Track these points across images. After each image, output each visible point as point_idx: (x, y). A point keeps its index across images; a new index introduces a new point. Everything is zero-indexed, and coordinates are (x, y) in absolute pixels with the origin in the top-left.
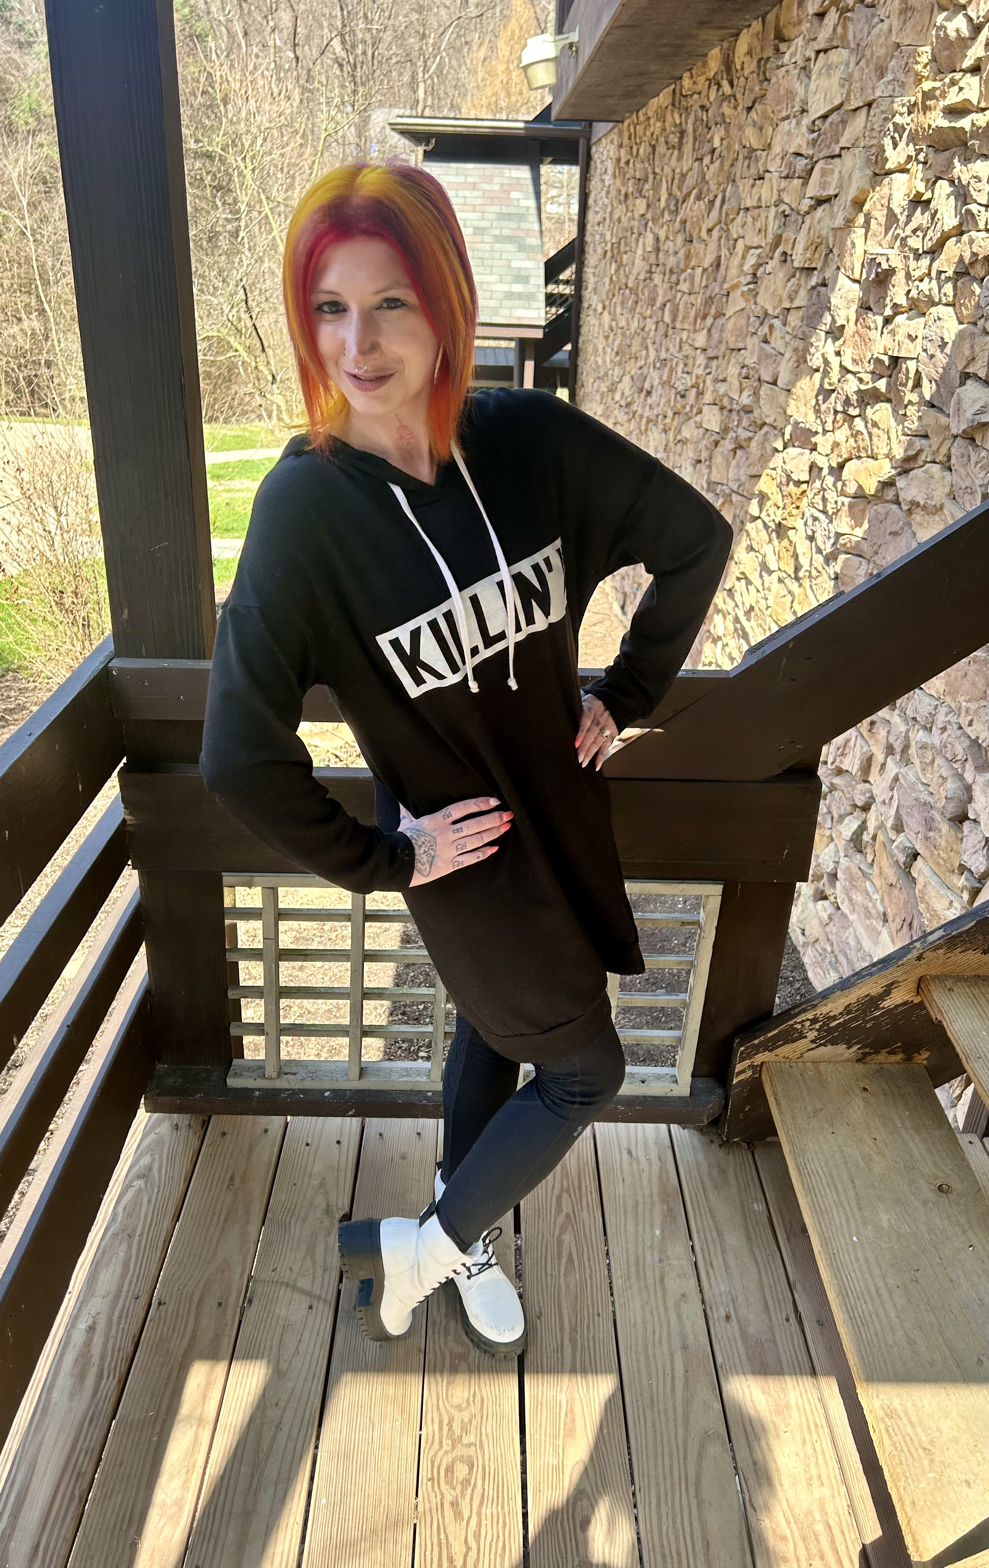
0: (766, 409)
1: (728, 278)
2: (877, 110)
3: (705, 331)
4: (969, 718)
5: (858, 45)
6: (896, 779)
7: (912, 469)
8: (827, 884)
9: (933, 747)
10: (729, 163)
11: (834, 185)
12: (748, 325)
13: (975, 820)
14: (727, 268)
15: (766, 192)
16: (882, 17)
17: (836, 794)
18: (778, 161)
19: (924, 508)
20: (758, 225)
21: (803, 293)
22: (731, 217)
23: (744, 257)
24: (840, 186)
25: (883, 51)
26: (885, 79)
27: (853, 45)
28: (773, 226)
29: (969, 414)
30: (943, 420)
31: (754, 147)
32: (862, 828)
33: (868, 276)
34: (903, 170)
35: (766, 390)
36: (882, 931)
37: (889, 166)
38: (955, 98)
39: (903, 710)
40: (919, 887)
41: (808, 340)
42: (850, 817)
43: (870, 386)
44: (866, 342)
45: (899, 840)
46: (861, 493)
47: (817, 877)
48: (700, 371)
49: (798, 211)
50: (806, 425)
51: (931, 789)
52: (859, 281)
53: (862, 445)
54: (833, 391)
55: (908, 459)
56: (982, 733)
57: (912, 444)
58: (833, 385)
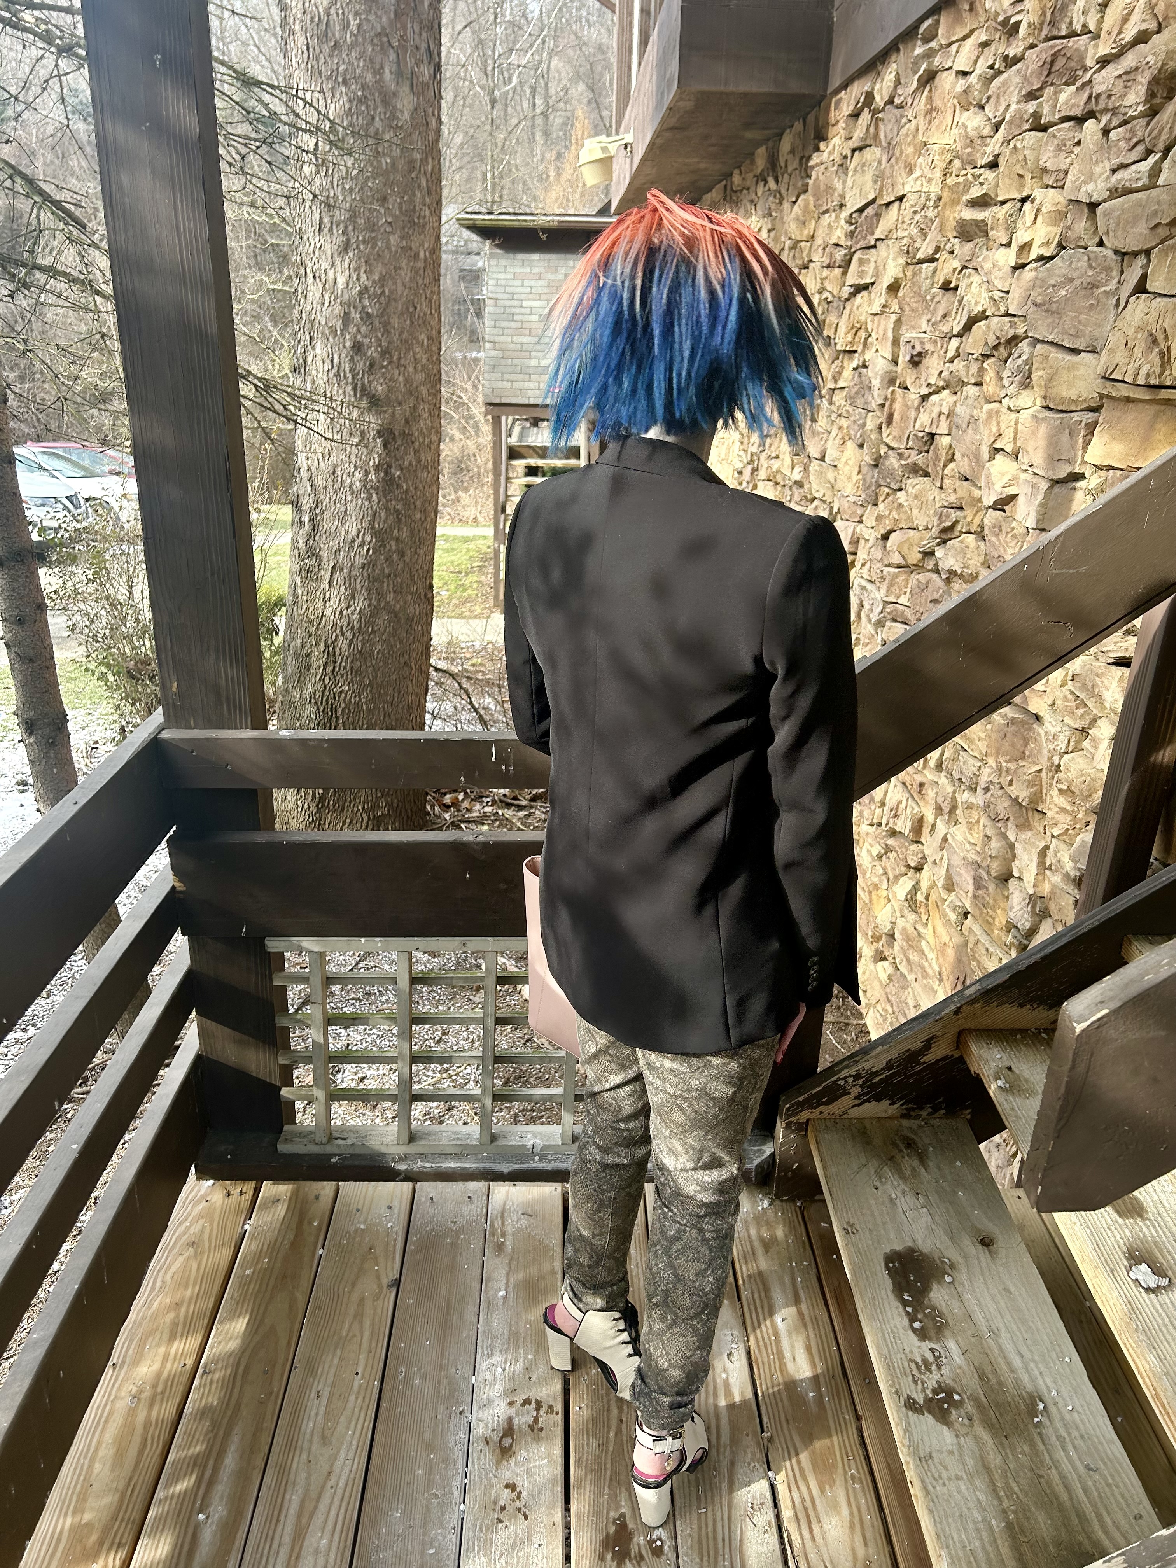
0: (815, 486)
2: (908, 205)
4: (1009, 778)
5: (889, 144)
6: (945, 839)
7: (950, 539)
8: (885, 945)
9: (978, 807)
11: (871, 272)
13: (1019, 878)
16: (910, 117)
17: (892, 855)
18: (820, 251)
19: (961, 576)
21: (846, 374)
24: (877, 275)
25: (910, 150)
26: (914, 176)
27: (884, 144)
29: (998, 488)
30: (976, 492)
31: (799, 238)
32: (916, 889)
33: (904, 358)
34: (932, 260)
35: (815, 466)
36: (936, 985)
37: (920, 255)
38: (976, 192)
39: (950, 773)
40: (970, 945)
41: (852, 418)
42: (905, 878)
43: (909, 461)
44: (904, 418)
45: (950, 899)
46: (904, 563)
47: (876, 938)
48: (754, 449)
49: (840, 298)
50: (852, 499)
51: (978, 848)
52: (896, 363)
53: (904, 517)
54: (876, 466)
55: (945, 530)
56: (1021, 792)
57: (948, 516)
58: (875, 460)
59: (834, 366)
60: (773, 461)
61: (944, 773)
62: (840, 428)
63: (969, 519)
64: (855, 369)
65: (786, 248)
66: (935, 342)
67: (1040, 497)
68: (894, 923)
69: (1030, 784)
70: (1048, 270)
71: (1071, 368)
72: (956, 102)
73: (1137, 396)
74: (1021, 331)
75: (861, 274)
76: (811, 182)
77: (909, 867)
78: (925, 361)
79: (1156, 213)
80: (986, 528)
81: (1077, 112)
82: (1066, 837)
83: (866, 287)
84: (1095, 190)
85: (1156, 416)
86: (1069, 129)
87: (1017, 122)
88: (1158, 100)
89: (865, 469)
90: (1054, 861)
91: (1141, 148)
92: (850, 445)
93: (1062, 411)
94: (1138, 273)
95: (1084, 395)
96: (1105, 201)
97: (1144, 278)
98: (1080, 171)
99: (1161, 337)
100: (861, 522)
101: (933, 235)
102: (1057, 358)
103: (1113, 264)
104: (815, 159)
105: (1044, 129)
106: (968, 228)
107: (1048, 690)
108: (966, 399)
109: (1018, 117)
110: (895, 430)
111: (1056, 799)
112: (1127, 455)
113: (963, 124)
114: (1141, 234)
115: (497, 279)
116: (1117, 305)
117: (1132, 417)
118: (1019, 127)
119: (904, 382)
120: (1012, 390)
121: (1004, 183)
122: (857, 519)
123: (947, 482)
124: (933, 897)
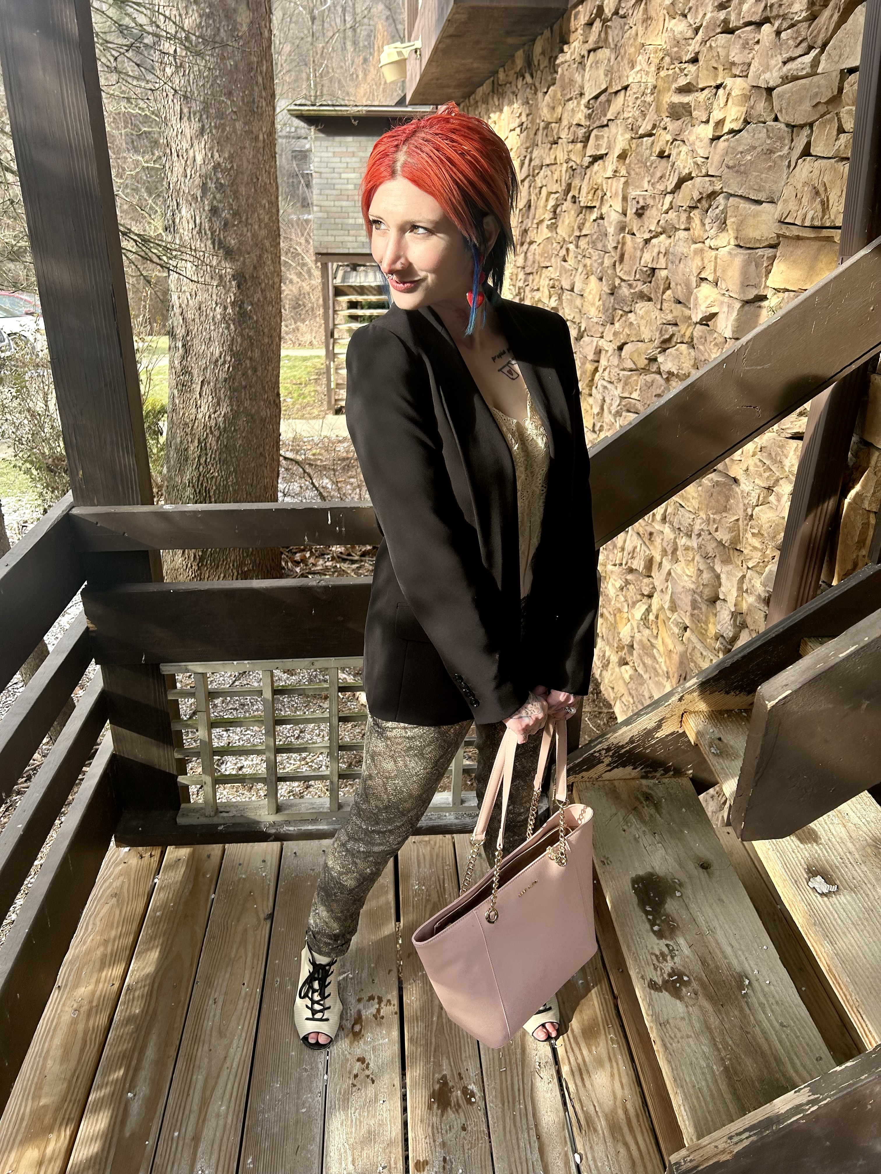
0: (567, 311)
1: (537, 217)
2: (631, 92)
3: (523, 255)
4: (715, 526)
5: (616, 45)
6: (669, 573)
7: (668, 348)
8: (627, 655)
9: (693, 549)
10: (534, 132)
11: (604, 145)
12: (552, 249)
13: (724, 600)
14: (536, 209)
15: (560, 153)
16: (631, 25)
17: (630, 587)
18: (566, 130)
19: (677, 376)
20: (555, 177)
21: (587, 224)
22: (536, 171)
23: (547, 200)
24: (609, 147)
25: (632, 50)
26: (636, 70)
27: (612, 46)
28: (565, 177)
29: (703, 308)
30: (687, 312)
31: (550, 120)
32: (648, 610)
33: (631, 211)
34: (650, 135)
35: (566, 296)
36: (664, 681)
37: (641, 131)
38: (682, 81)
39: (671, 523)
40: (689, 651)
41: (594, 258)
42: (640, 603)
43: (637, 290)
44: (633, 258)
45: (674, 617)
46: (634, 367)
47: (620, 648)
48: (521, 284)
49: (582, 166)
50: (595, 320)
51: (693, 579)
52: (625, 215)
53: (634, 332)
54: (612, 294)
55: (665, 341)
56: (724, 536)
57: (666, 331)
58: (612, 290)
59: (579, 218)
60: (535, 293)
61: (667, 525)
62: (585, 266)
63: (682, 332)
64: (594, 220)
65: (541, 128)
66: (654, 198)
67: (735, 313)
68: (633, 637)
69: (731, 530)
70: (737, 140)
71: (756, 215)
72: (665, 12)
73: (805, 235)
74: (717, 188)
75: (598, 147)
76: (558, 77)
77: (643, 595)
78: (647, 213)
79: (816, 94)
80: (695, 339)
81: (756, 18)
82: (757, 569)
83: (601, 157)
84: (772, 78)
85: (819, 250)
86: (751, 32)
87: (712, 27)
88: (817, 8)
89: (604, 297)
90: (749, 586)
91: (804, 45)
92: (593, 279)
93: (749, 248)
94: (805, 141)
95: (766, 235)
96: (778, 86)
97: (808, 145)
98: (760, 64)
99: (821, 189)
100: (602, 337)
101: (652, 116)
102: (745, 208)
103: (785, 135)
104: (560, 59)
105: (731, 32)
106: (677, 110)
107: (743, 459)
108: (678, 241)
109: (713, 22)
110: (626, 266)
111: (750, 540)
112: (798, 280)
113: (671, 29)
114: (806, 111)
115: (321, 157)
116: (789, 166)
117: (801, 251)
118: (714, 30)
119: (632, 229)
120: (712, 232)
121: (703, 74)
122: (599, 335)
123: (665, 305)
124: (661, 617)
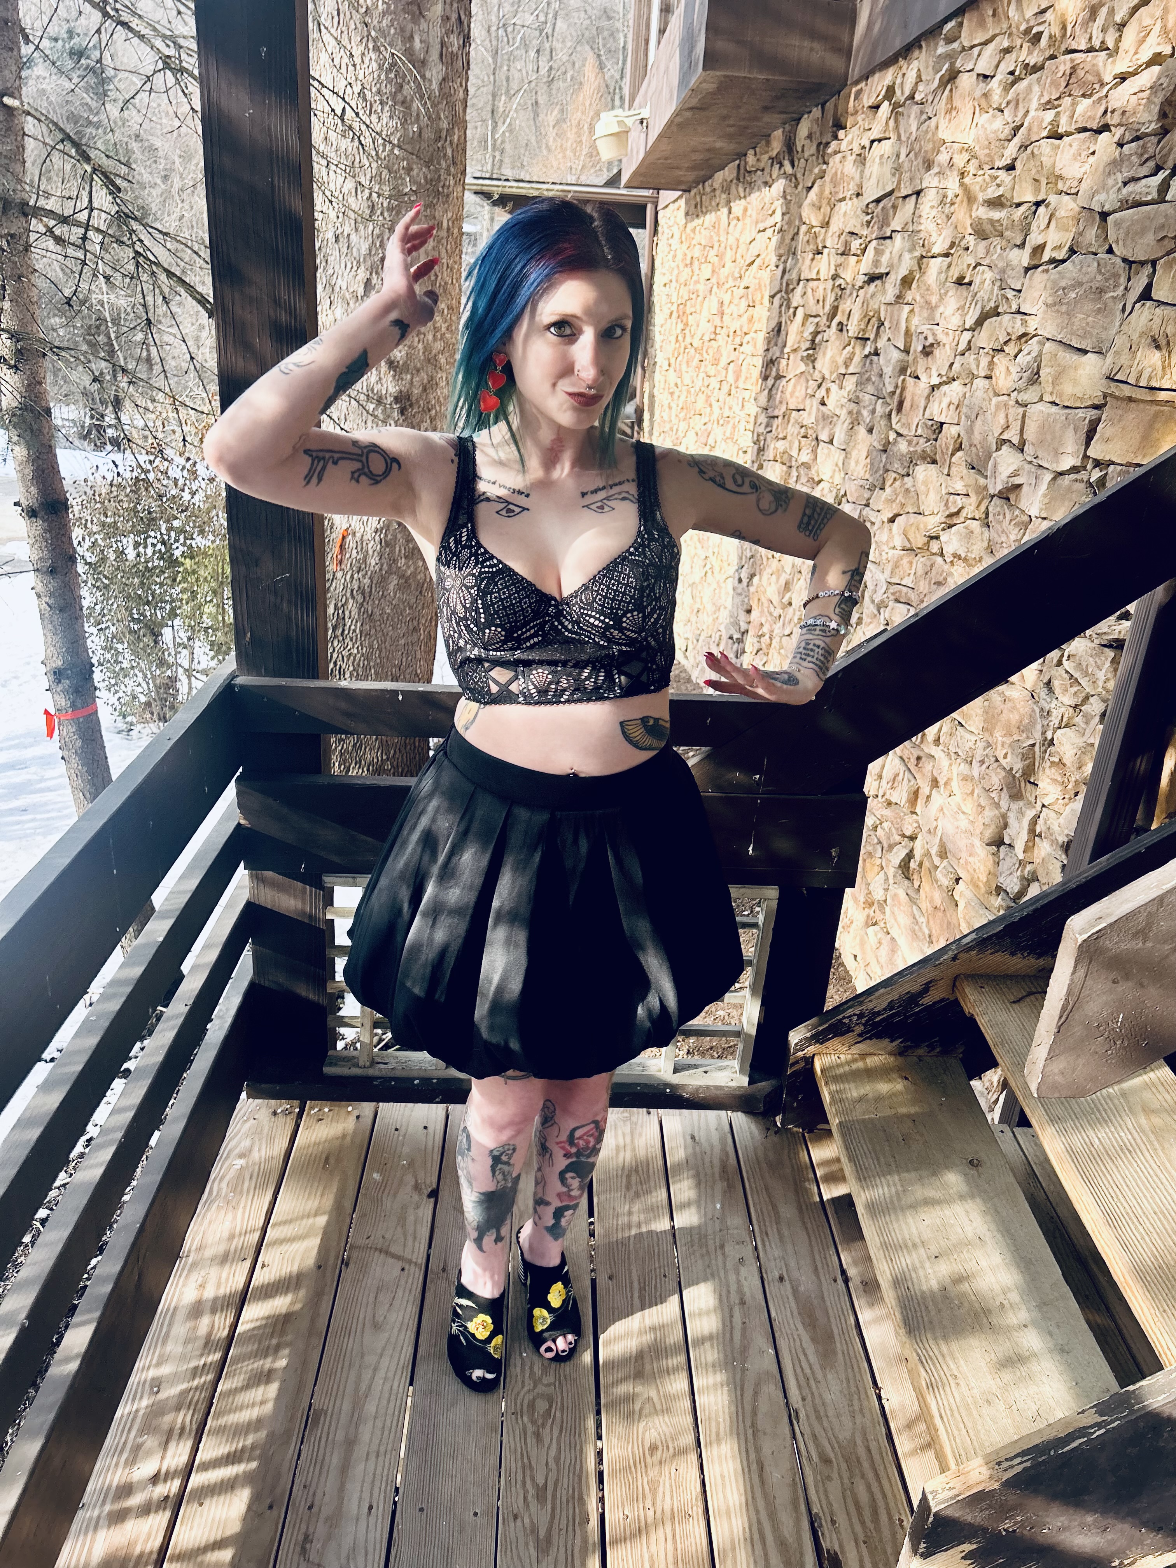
0: (823, 467)
1: (788, 344)
2: (925, 199)
3: (766, 391)
4: (1004, 752)
7: (955, 525)
9: (973, 779)
11: (885, 264)
12: (807, 387)
13: (1010, 845)
14: (787, 334)
15: (824, 266)
16: (930, 114)
18: (835, 238)
19: (965, 560)
20: (817, 295)
21: (857, 361)
22: (791, 287)
23: (803, 324)
24: (891, 266)
25: (930, 146)
26: (932, 172)
28: (830, 298)
29: (1004, 476)
30: (982, 480)
31: (814, 224)
32: (910, 856)
33: (916, 348)
34: (947, 255)
35: (823, 445)
37: (936, 250)
38: (992, 192)
39: (946, 746)
40: (961, 908)
41: (862, 403)
42: (899, 847)
43: (917, 448)
44: (914, 407)
45: (943, 866)
46: (908, 546)
48: (761, 429)
49: (853, 286)
50: (859, 482)
51: (971, 817)
52: (907, 351)
53: (910, 501)
54: (885, 451)
55: (950, 516)
56: (1015, 765)
57: (954, 502)
58: (884, 445)
59: (845, 351)
60: (780, 440)
61: (941, 748)
62: (849, 411)
63: (975, 506)
64: (866, 356)
65: (801, 232)
66: (948, 334)
67: (1044, 487)
68: (886, 890)
69: (1023, 757)
70: (1059, 272)
71: (1078, 367)
72: (976, 104)
73: (1139, 397)
74: (1031, 329)
75: (876, 264)
76: (828, 169)
77: (903, 836)
78: (937, 352)
80: (990, 516)
81: (1093, 124)
82: (1054, 808)
83: (880, 277)
84: (1108, 200)
85: (1155, 416)
86: (1085, 140)
87: (1035, 129)
88: (1169, 120)
89: (873, 454)
90: (1043, 829)
91: (1151, 164)
92: (859, 429)
93: (1067, 407)
94: (1144, 281)
95: (1089, 392)
96: (1115, 211)
97: (1149, 287)
98: (1093, 181)
100: (867, 505)
101: (950, 232)
102: (1065, 357)
103: (1121, 272)
104: (833, 148)
105: (1060, 137)
106: (984, 227)
107: (1044, 669)
108: (975, 391)
109: (1036, 125)
110: (904, 418)
111: (1048, 770)
112: (1128, 451)
113: (982, 126)
114: (1148, 246)
116: (1123, 311)
117: (1133, 416)
118: (1038, 134)
119: (915, 371)
120: (1021, 384)
121: (1020, 185)
122: (863, 502)
123: (954, 469)
124: (926, 865)
